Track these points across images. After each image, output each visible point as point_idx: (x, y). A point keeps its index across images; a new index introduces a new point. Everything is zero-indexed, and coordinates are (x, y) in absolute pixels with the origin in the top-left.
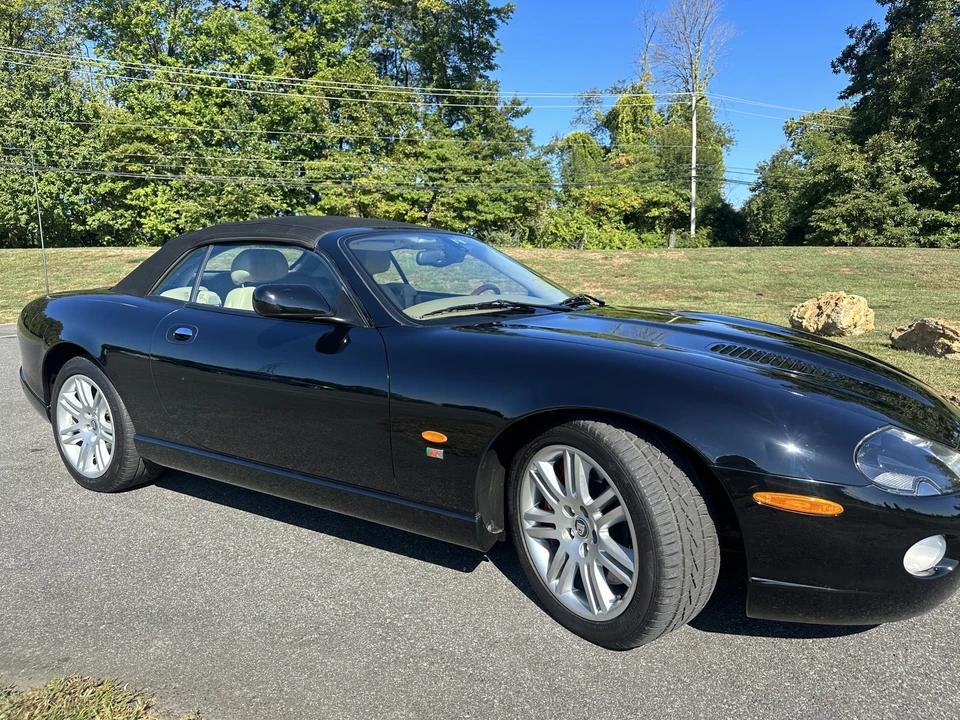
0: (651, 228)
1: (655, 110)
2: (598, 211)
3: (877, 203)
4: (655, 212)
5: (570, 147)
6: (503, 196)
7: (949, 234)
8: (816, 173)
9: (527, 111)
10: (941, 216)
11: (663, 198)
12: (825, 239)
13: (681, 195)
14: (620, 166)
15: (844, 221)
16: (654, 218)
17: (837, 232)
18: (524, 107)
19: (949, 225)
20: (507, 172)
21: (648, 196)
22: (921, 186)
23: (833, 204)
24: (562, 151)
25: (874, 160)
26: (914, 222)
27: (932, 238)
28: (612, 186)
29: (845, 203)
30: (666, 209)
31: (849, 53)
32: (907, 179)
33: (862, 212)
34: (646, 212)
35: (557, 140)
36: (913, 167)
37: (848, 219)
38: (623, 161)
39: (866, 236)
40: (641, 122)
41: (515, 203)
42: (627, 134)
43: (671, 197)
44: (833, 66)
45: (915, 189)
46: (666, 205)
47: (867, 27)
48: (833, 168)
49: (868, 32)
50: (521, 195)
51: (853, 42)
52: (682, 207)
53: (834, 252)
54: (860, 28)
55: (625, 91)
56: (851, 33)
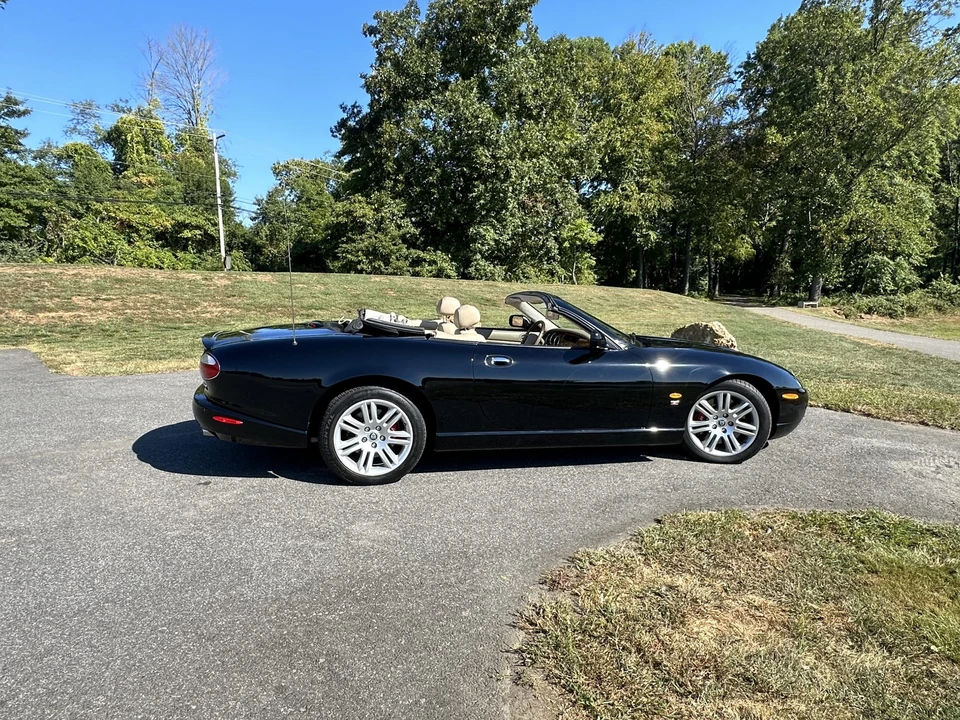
0: (185, 249)
1: (165, 136)
2: (127, 229)
3: (384, 243)
4: (187, 234)
5: (70, 157)
6: (12, 203)
7: (427, 267)
8: (338, 216)
9: (25, 113)
10: (422, 254)
11: (194, 221)
12: (350, 267)
13: (209, 220)
14: (140, 185)
15: (364, 255)
16: (187, 239)
17: (359, 262)
18: (21, 108)
19: (425, 260)
20: (14, 176)
21: (181, 218)
22: (409, 233)
23: (354, 241)
24: (59, 160)
25: (377, 210)
26: (406, 258)
27: (417, 269)
28: (139, 204)
29: (364, 241)
30: (198, 232)
31: (343, 124)
32: (399, 227)
33: (375, 249)
34: (178, 232)
35: (49, 146)
36: (402, 218)
37: (367, 254)
38: (144, 181)
39: (379, 265)
40: (153, 146)
41: (28, 212)
42: (139, 154)
43: (201, 221)
44: (332, 131)
45: (404, 235)
46: (198, 227)
47: (354, 106)
48: (349, 213)
49: (355, 110)
50: (35, 202)
51: (345, 116)
52: (211, 230)
53: (378, 279)
54: (349, 107)
55: (130, 110)
56: (344, 109)
